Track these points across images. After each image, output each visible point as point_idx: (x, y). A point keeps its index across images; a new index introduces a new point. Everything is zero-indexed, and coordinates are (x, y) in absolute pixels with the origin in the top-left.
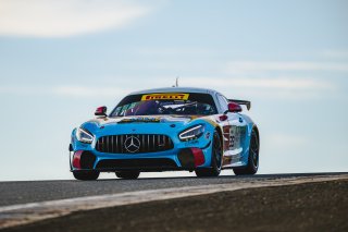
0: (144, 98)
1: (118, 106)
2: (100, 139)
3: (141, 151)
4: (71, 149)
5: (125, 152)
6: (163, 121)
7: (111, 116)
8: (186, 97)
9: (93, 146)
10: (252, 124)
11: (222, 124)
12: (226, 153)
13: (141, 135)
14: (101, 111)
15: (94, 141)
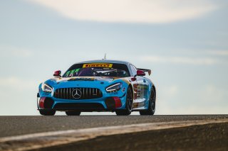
0: (84, 66)
1: (68, 70)
2: (57, 90)
3: (82, 98)
4: (38, 96)
5: (72, 98)
6: (96, 80)
7: (63, 77)
8: (111, 66)
9: (52, 94)
10: (151, 83)
11: (133, 83)
12: (135, 101)
13: (82, 88)
14: (58, 74)
15: (52, 91)
